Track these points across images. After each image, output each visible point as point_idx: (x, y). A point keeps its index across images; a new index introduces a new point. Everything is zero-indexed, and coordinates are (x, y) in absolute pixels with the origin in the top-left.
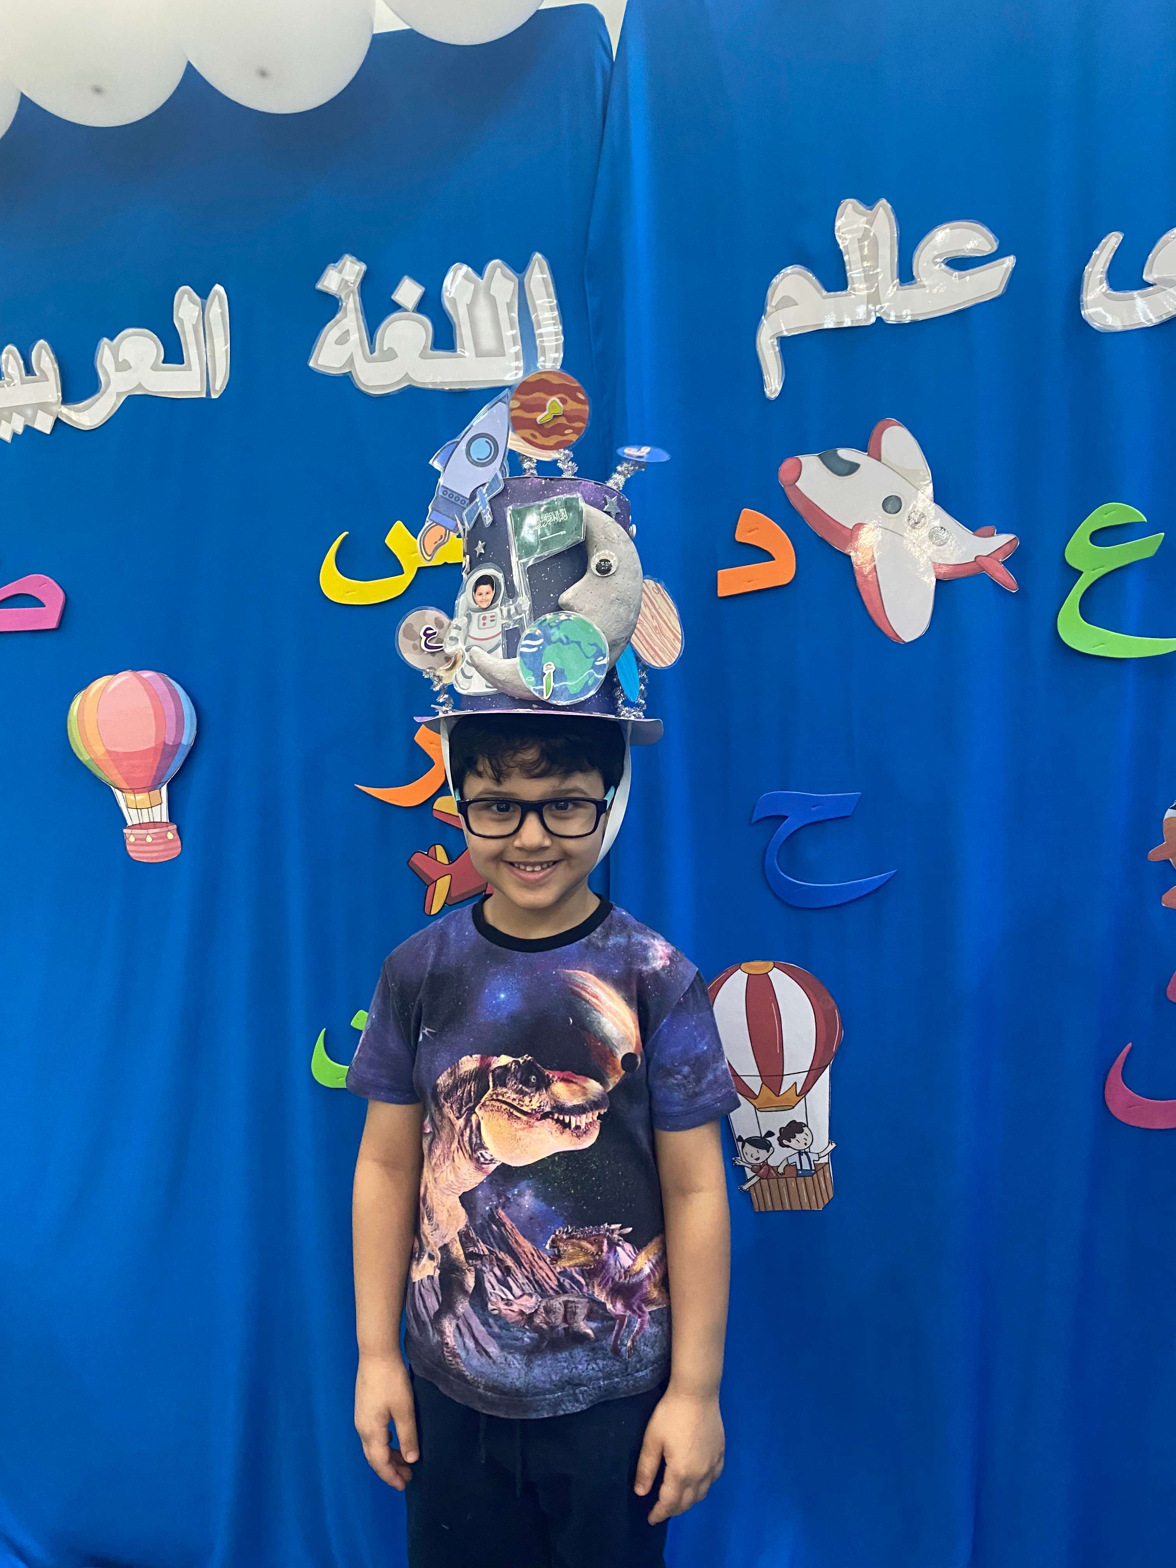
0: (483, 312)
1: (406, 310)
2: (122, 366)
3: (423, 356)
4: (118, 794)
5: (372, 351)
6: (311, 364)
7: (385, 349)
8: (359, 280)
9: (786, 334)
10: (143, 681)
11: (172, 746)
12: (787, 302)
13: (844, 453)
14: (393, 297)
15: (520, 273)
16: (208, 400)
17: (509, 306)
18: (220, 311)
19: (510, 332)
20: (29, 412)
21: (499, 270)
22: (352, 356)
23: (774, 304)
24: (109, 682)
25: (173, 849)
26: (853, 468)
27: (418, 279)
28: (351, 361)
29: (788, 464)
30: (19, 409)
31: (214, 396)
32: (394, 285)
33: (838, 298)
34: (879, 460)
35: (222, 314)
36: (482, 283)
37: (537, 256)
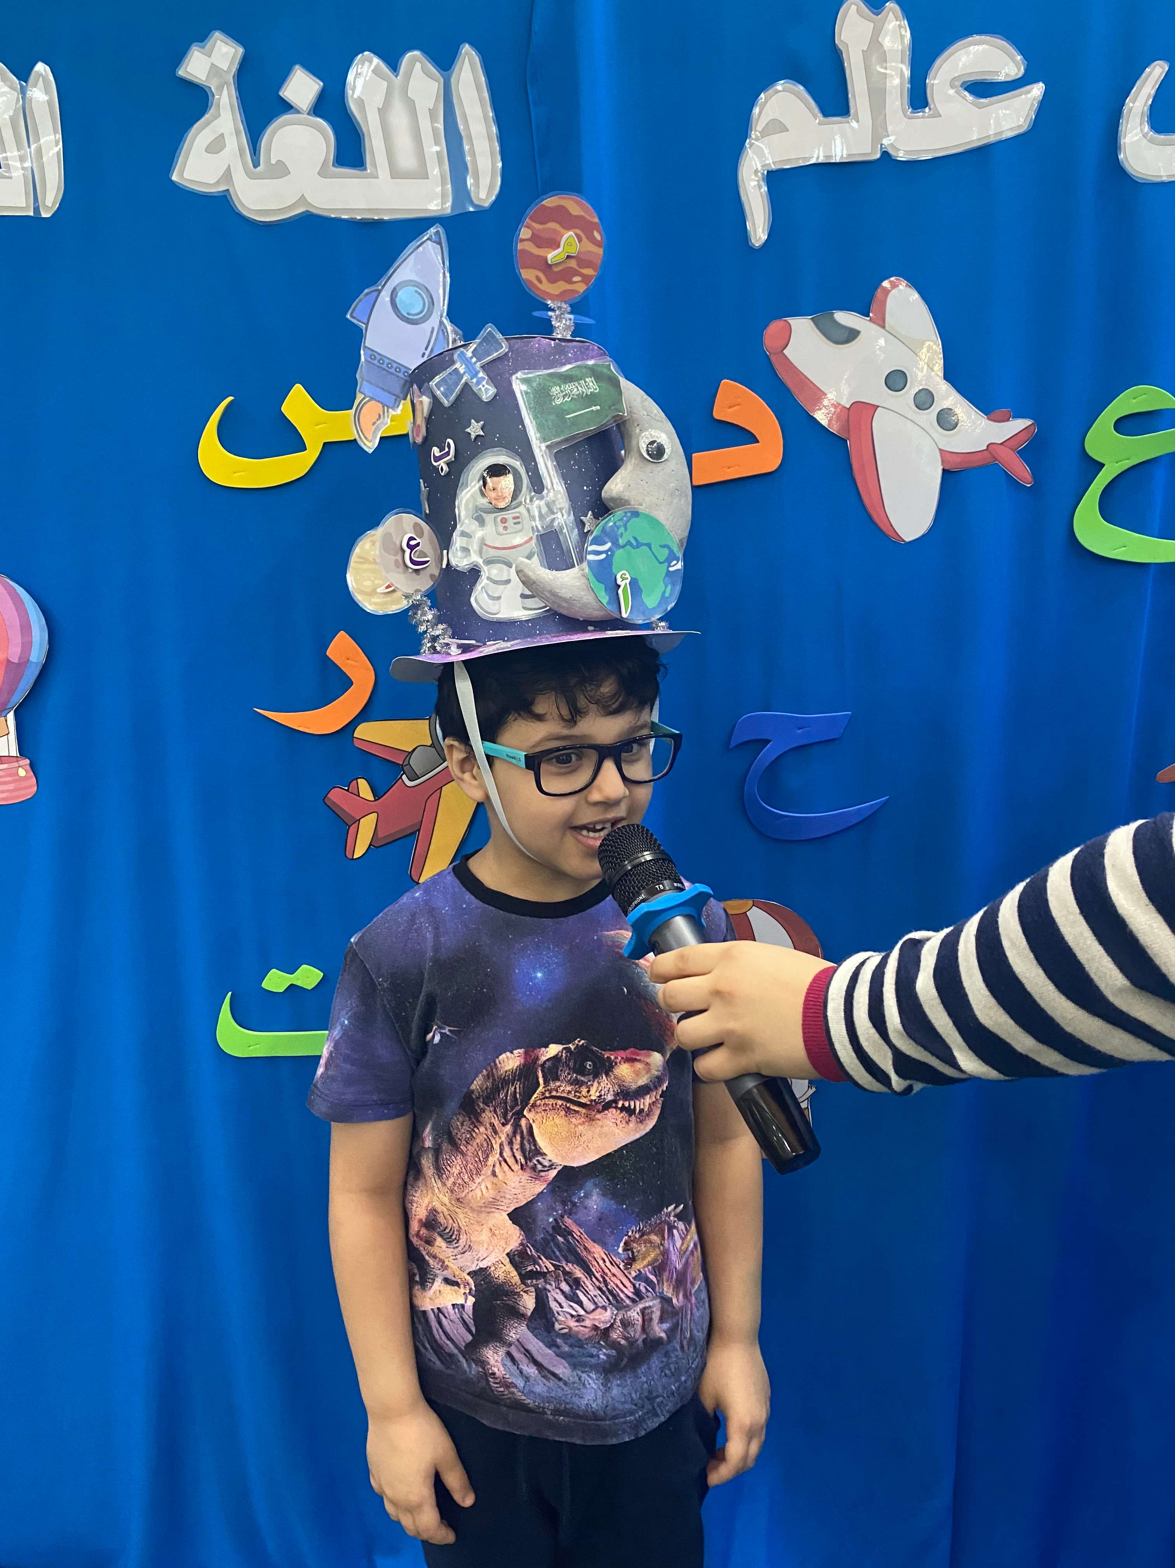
0: (399, 119)
1: (298, 112)
3: (323, 173)
5: (256, 164)
6: (174, 178)
7: (273, 162)
8: (234, 68)
9: (773, 167)
11: (19, 664)
12: (777, 127)
13: (843, 317)
14: (281, 94)
15: (445, 70)
16: (36, 219)
17: (432, 113)
18: (46, 98)
19: (435, 149)
21: (418, 65)
22: (229, 169)
23: (760, 128)
25: (25, 788)
26: (852, 335)
27: (314, 70)
28: (228, 175)
29: (774, 327)
31: (45, 215)
32: (283, 78)
33: (836, 125)
34: (883, 327)
35: (50, 103)
36: (398, 81)
37: (466, 49)
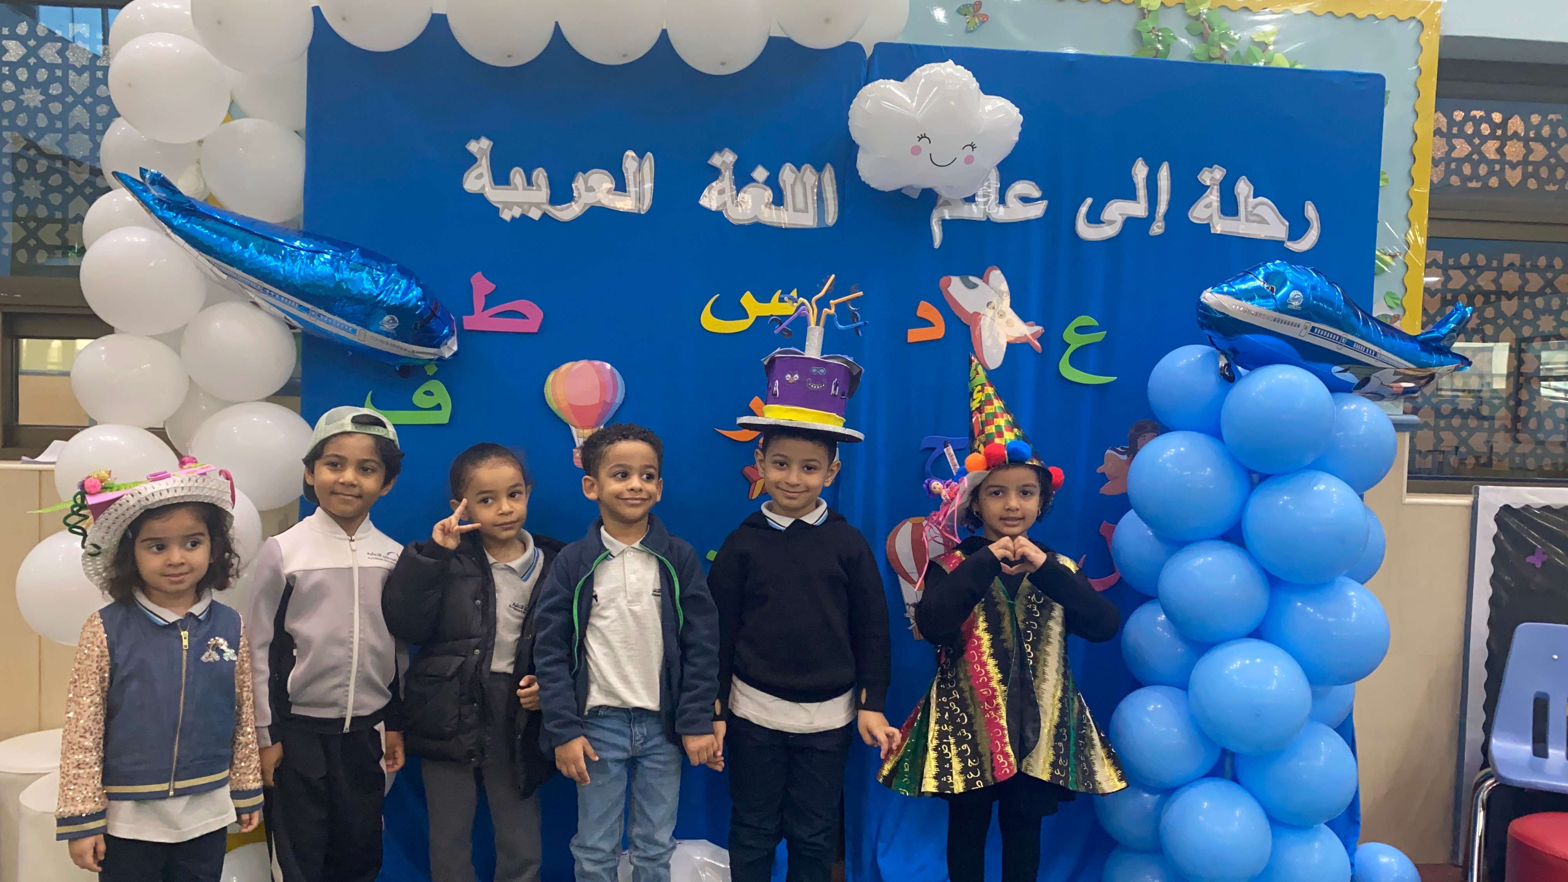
0: (799, 189)
1: (758, 183)
2: (590, 189)
3: (766, 207)
4: (573, 429)
5: (737, 201)
6: (699, 203)
7: (745, 200)
8: (733, 163)
9: (944, 219)
10: (593, 365)
11: (610, 403)
12: (947, 203)
13: (973, 279)
14: (751, 175)
15: (819, 173)
16: (638, 214)
17: (812, 188)
18: (649, 166)
19: (812, 201)
20: (526, 207)
21: (808, 170)
22: (725, 202)
23: (940, 203)
24: (572, 366)
26: (975, 286)
27: (766, 167)
28: (724, 204)
29: (945, 279)
30: (520, 204)
31: (643, 213)
32: (753, 169)
33: (971, 206)
34: (988, 284)
35: (651, 169)
36: (800, 175)
37: (828, 165)
